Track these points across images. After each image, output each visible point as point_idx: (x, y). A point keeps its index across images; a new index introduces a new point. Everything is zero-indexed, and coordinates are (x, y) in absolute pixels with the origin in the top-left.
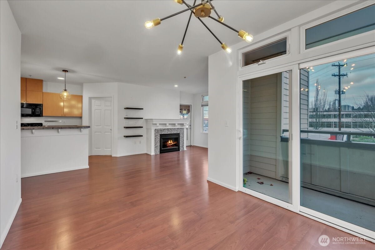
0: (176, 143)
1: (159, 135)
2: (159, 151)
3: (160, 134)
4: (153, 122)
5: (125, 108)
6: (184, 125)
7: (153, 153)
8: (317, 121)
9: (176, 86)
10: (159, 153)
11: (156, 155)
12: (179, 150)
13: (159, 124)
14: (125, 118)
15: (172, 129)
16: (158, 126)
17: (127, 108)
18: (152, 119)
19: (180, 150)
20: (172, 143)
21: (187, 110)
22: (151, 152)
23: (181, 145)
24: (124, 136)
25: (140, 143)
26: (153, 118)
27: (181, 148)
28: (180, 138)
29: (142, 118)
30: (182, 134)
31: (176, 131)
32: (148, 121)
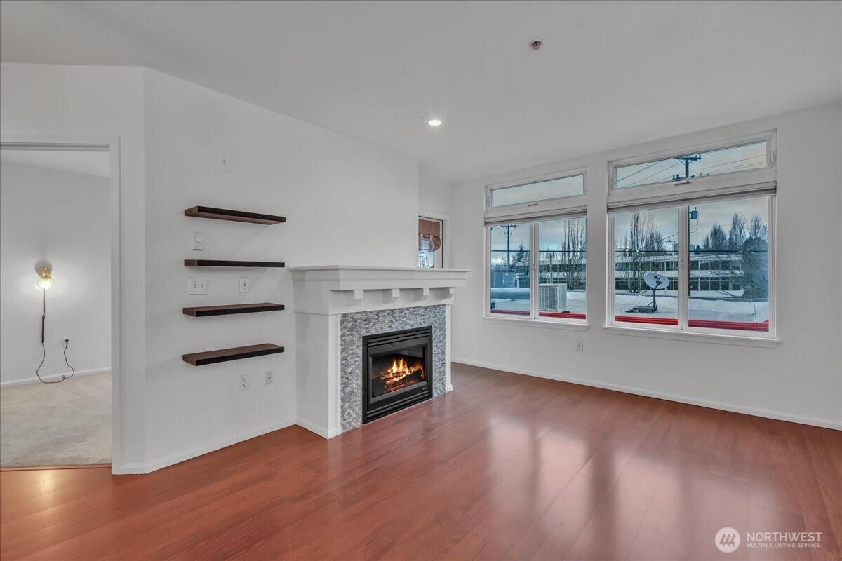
0: (419, 370)
1: (360, 342)
2: (361, 413)
3: (364, 338)
4: (338, 280)
5: (189, 213)
6: (452, 291)
7: (333, 430)
8: (637, 276)
9: (435, 123)
10: (360, 420)
11: (347, 436)
12: (430, 396)
13: (365, 291)
14: (188, 263)
15: (408, 309)
16: (358, 302)
17: (203, 212)
18: (336, 269)
19: (435, 395)
20: (404, 372)
21: (431, 236)
22: (327, 427)
23: (435, 375)
24: (186, 358)
25: (269, 378)
26: (341, 264)
27: (436, 384)
28: (434, 344)
29: (282, 265)
30: (440, 330)
31: (420, 319)
32: (308, 276)
